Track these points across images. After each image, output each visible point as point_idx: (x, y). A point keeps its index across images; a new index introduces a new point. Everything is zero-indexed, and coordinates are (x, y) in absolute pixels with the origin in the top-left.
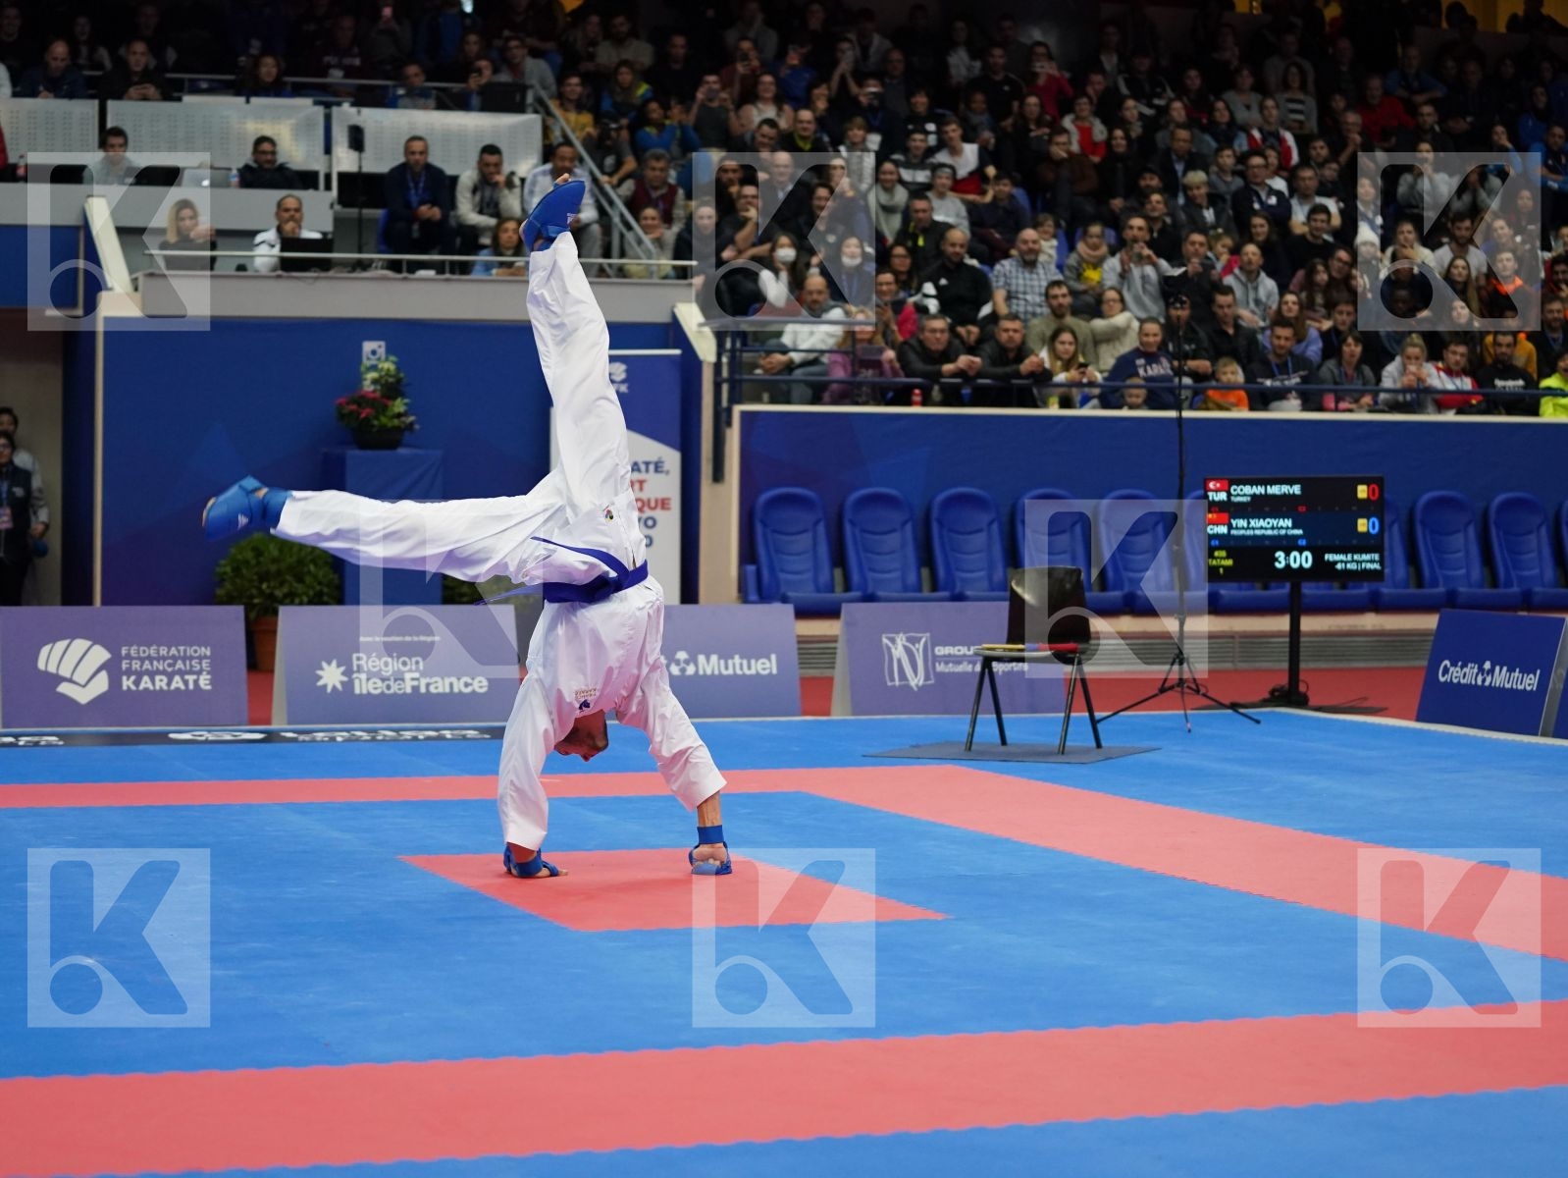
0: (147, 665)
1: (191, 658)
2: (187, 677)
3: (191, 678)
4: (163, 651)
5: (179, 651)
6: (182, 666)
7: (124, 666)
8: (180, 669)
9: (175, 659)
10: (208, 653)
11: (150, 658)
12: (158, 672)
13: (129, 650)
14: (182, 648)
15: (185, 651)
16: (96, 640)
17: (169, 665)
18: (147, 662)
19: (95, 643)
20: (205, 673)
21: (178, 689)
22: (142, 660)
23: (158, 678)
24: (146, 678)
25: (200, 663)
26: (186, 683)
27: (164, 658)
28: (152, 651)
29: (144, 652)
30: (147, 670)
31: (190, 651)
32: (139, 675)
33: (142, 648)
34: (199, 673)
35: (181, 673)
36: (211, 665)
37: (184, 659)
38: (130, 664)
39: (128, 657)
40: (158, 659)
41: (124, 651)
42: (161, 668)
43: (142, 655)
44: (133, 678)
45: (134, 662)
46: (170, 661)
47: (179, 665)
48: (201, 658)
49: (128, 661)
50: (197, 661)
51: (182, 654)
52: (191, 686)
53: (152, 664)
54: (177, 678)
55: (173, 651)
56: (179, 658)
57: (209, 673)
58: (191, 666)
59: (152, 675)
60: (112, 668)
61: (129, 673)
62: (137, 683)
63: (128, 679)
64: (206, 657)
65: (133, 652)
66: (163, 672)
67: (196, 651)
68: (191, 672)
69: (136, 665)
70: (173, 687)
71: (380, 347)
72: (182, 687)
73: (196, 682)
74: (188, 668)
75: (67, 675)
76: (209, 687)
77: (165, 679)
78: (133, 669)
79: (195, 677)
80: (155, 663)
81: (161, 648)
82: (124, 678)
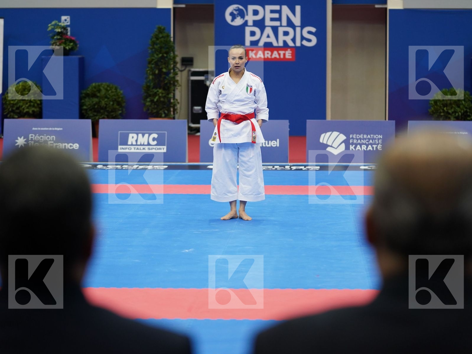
0: (359, 141)
1: (375, 139)
2: (373, 146)
3: (375, 146)
4: (365, 136)
5: (371, 136)
6: (372, 142)
8: (371, 143)
9: (369, 139)
10: (381, 137)
11: (360, 139)
12: (363, 144)
13: (353, 136)
14: (372, 136)
15: (373, 137)
16: (341, 132)
17: (367, 142)
18: (359, 140)
19: (341, 133)
20: (380, 144)
22: (357, 140)
23: (363, 146)
24: (358, 146)
25: (378, 141)
26: (373, 148)
27: (365, 139)
28: (361, 136)
29: (358, 136)
30: (359, 143)
31: (375, 137)
32: (356, 145)
33: (357, 135)
34: (378, 144)
35: (371, 144)
36: (382, 142)
37: (373, 139)
38: (353, 141)
39: (353, 138)
40: (363, 139)
41: (351, 136)
42: (364, 142)
43: (357, 138)
44: (354, 146)
45: (354, 140)
46: (368, 140)
47: (371, 141)
48: (379, 139)
49: (352, 140)
50: (377, 140)
51: (372, 137)
52: (375, 149)
53: (361, 141)
54: (370, 146)
55: (369, 136)
56: (371, 139)
57: (381, 144)
58: (375, 142)
59: (361, 145)
60: (346, 142)
61: (352, 144)
62: (355, 148)
63: (352, 146)
64: (380, 139)
65: (354, 137)
66: (365, 144)
67: (377, 137)
68: (375, 144)
69: (355, 141)
70: (368, 149)
71: (68, 18)
72: (371, 149)
73: (376, 148)
74: (374, 142)
75: (330, 144)
76: (381, 149)
77: (365, 146)
78: (354, 142)
79: (376, 146)
80: (362, 140)
81: (364, 135)
82: (351, 146)
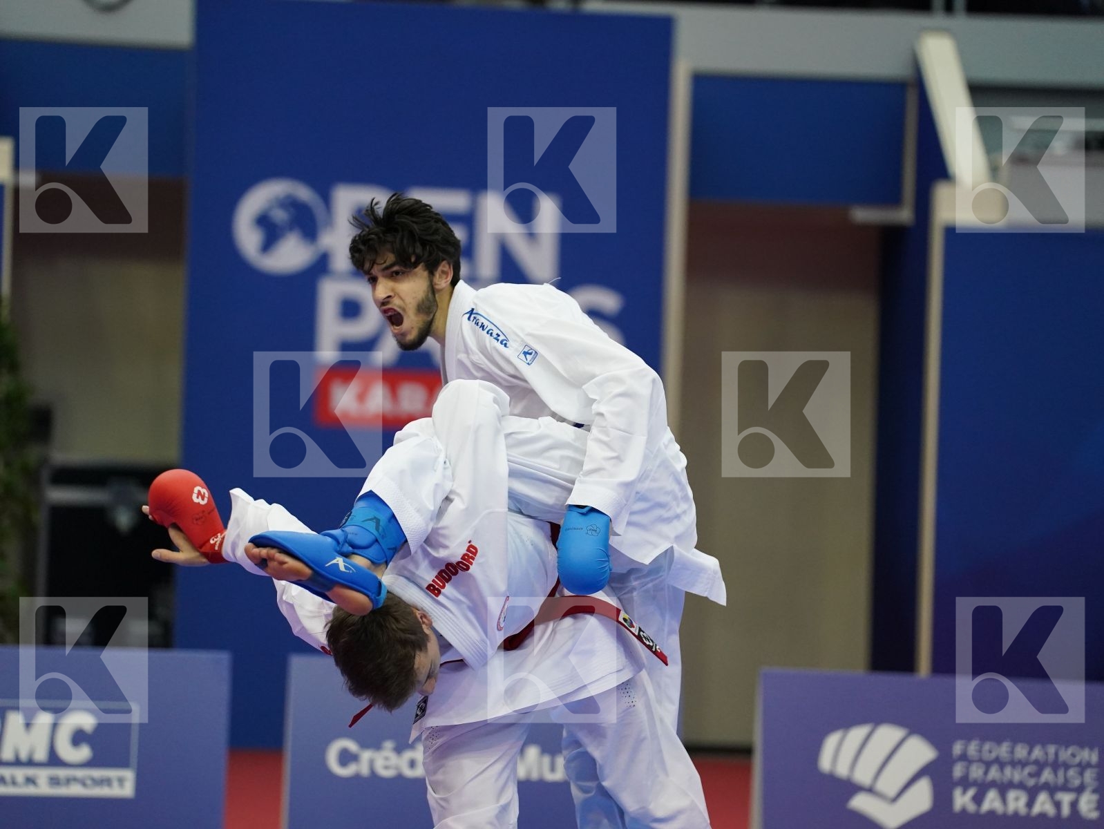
0: (994, 773)
1: (1067, 767)
2: (1059, 796)
3: (1066, 798)
4: (1021, 751)
5: (1046, 754)
6: (1052, 779)
7: (958, 772)
8: (1048, 783)
9: (1040, 766)
10: (1094, 758)
11: (1000, 763)
12: (1011, 785)
13: (966, 748)
14: (1052, 749)
15: (1057, 754)
16: (913, 729)
17: (1031, 775)
18: (994, 768)
19: (912, 732)
20: (1088, 791)
21: (1044, 815)
22: (987, 765)
23: (1011, 794)
24: (992, 794)
25: (1081, 774)
26: (1058, 805)
27: (1023, 764)
28: (1004, 751)
29: (990, 751)
30: (994, 781)
31: (1065, 755)
32: (982, 788)
33: (986, 747)
34: (1080, 790)
35: (1052, 789)
36: (1099, 778)
37: (1056, 766)
38: (968, 769)
39: (964, 757)
40: (1014, 763)
41: (957, 748)
42: (1018, 778)
43: (986, 756)
44: (971, 792)
45: (973, 766)
46: (1033, 769)
47: (1047, 775)
48: (1083, 767)
49: (964, 765)
50: (1076, 770)
51: (1051, 758)
52: (1066, 811)
53: (1002, 773)
54: (1043, 797)
55: (1037, 753)
56: (1047, 764)
57: (1094, 791)
58: (1066, 779)
59: (1003, 789)
60: (938, 773)
61: (965, 783)
62: (978, 799)
63: (963, 794)
64: (1089, 765)
65: (972, 750)
66: (1021, 786)
67: (1074, 755)
68: (1065, 788)
69: (976, 772)
70: (1037, 809)
72: (1051, 810)
73: (1074, 805)
74: (1061, 781)
76: (1094, 815)
77: (1024, 797)
78: (972, 777)
79: (1072, 796)
80: (1009, 770)
81: (1018, 747)
82: (957, 793)
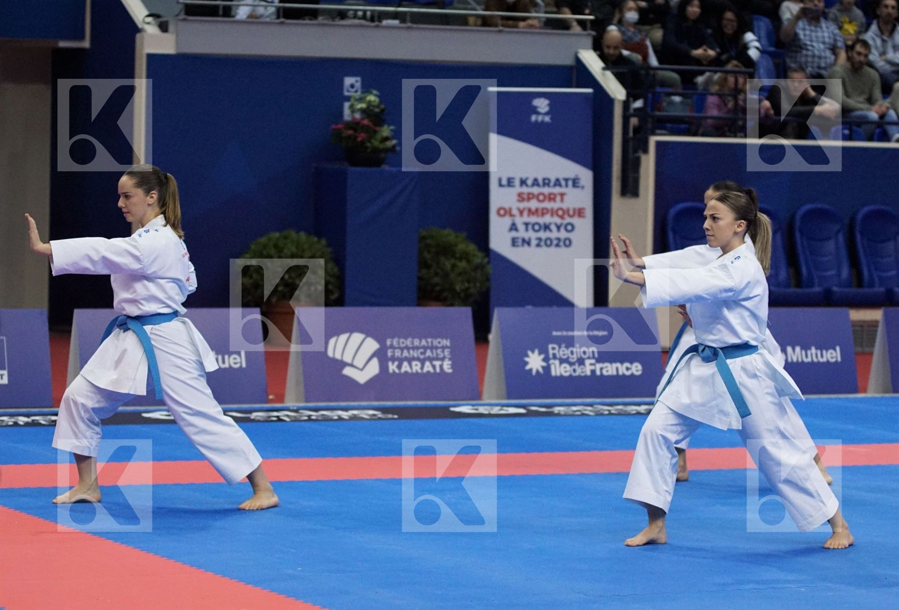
0: (405, 353)
1: (437, 348)
2: (434, 363)
3: (437, 363)
4: (416, 342)
5: (427, 343)
6: (431, 354)
7: (390, 354)
8: (429, 357)
9: (425, 348)
10: (448, 344)
11: (408, 348)
12: (414, 359)
13: (392, 342)
14: (429, 340)
15: (432, 343)
16: (368, 333)
17: (422, 353)
18: (405, 351)
19: (368, 336)
20: (447, 359)
21: (428, 372)
22: (402, 349)
23: (414, 363)
24: (405, 364)
25: (443, 352)
26: (434, 367)
27: (418, 348)
28: (408, 342)
29: (403, 343)
30: (406, 357)
31: (436, 343)
32: (401, 361)
33: (401, 340)
34: (443, 359)
35: (431, 360)
36: (451, 353)
37: (432, 348)
38: (394, 352)
39: (392, 347)
40: (413, 348)
41: (388, 342)
42: (416, 355)
43: (401, 345)
44: (396, 363)
45: (396, 351)
46: (422, 350)
47: (429, 353)
48: (443, 348)
49: (392, 350)
50: (441, 350)
51: (430, 344)
52: (438, 369)
53: (409, 353)
54: (427, 364)
55: (424, 343)
56: (428, 347)
57: (450, 359)
58: (437, 354)
59: (410, 361)
60: (381, 355)
61: (393, 359)
62: (399, 367)
63: (393, 364)
64: (447, 347)
65: (395, 343)
66: (418, 359)
67: (439, 343)
68: (437, 359)
69: (398, 353)
70: (425, 370)
72: (431, 370)
73: (441, 366)
74: (435, 355)
76: (450, 370)
77: (419, 364)
78: (396, 356)
79: (440, 362)
80: (411, 351)
81: (415, 340)
82: (390, 363)
